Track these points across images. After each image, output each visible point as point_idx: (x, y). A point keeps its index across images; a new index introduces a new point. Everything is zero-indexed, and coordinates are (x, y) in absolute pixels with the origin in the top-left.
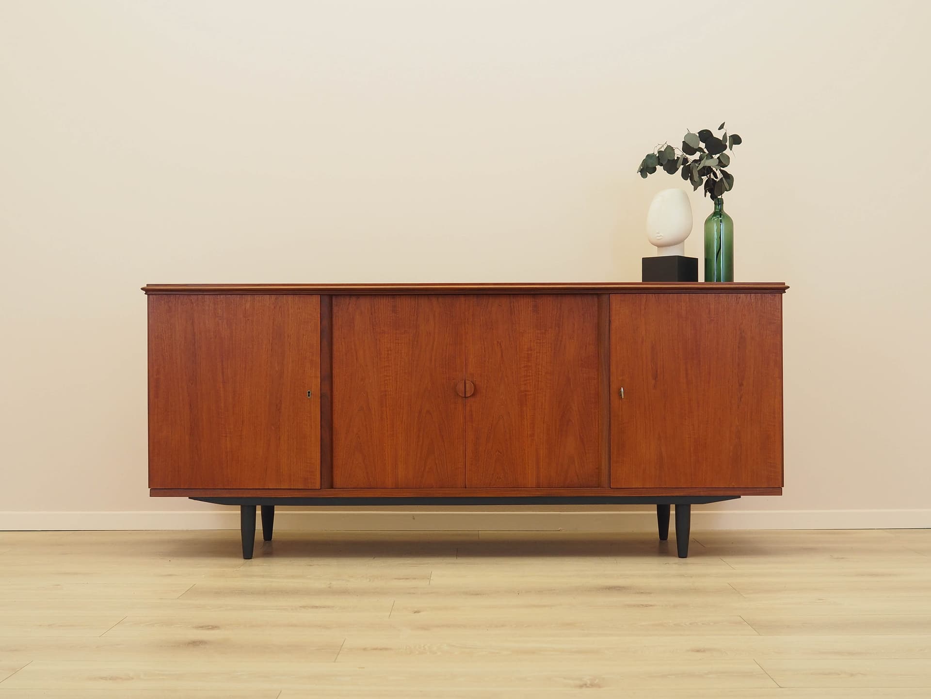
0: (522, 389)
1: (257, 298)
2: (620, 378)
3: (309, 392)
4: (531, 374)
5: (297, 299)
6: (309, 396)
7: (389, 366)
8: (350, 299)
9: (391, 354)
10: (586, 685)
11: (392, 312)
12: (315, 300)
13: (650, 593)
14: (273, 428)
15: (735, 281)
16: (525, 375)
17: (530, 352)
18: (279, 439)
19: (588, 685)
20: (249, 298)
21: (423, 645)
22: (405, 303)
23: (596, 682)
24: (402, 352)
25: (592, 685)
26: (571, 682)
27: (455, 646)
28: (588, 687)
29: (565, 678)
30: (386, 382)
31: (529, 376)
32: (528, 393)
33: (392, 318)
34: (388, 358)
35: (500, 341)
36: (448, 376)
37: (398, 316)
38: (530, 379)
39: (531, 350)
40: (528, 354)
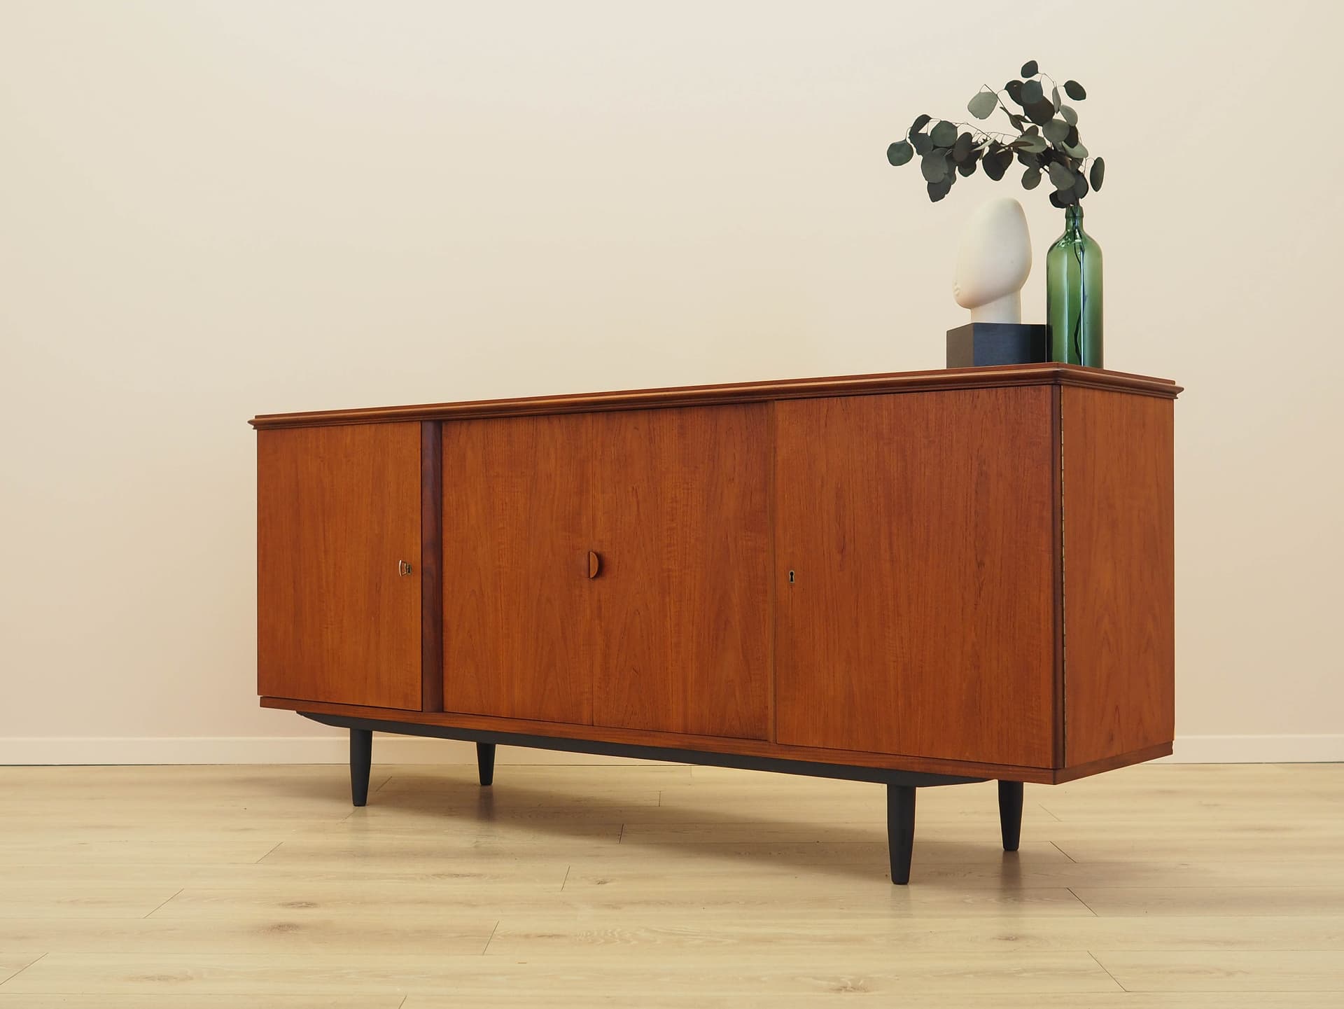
0: (665, 567)
4: (675, 542)
7: (504, 528)
9: (506, 509)
10: (845, 987)
11: (507, 444)
12: (416, 429)
14: (372, 618)
16: (668, 544)
17: (674, 505)
19: (849, 988)
21: (610, 931)
23: (860, 984)
24: (519, 506)
25: (854, 989)
26: (824, 983)
27: (657, 931)
28: (849, 991)
29: (815, 978)
30: (500, 552)
31: (674, 545)
32: (671, 573)
33: (506, 453)
34: (503, 515)
35: (635, 486)
36: (571, 544)
37: (513, 449)
38: (674, 551)
39: (677, 501)
40: (672, 507)
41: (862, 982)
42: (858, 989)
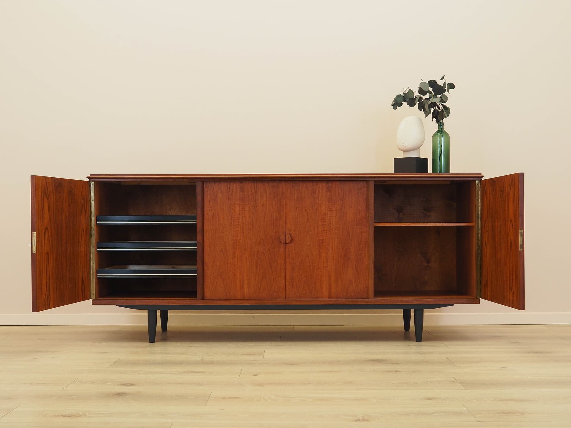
0: (320, 239)
7: (239, 225)
8: (215, 184)
9: (240, 217)
10: (359, 420)
11: (241, 191)
16: (322, 230)
19: (361, 420)
21: (259, 396)
22: (249, 186)
23: (365, 418)
24: (247, 216)
25: (363, 420)
26: (350, 418)
27: (279, 396)
29: (346, 416)
30: (237, 234)
31: (325, 231)
32: (323, 241)
33: (240, 195)
34: (238, 219)
35: (306, 209)
36: (274, 231)
37: (244, 194)
38: (325, 233)
39: (326, 215)
40: (324, 217)
42: (365, 420)
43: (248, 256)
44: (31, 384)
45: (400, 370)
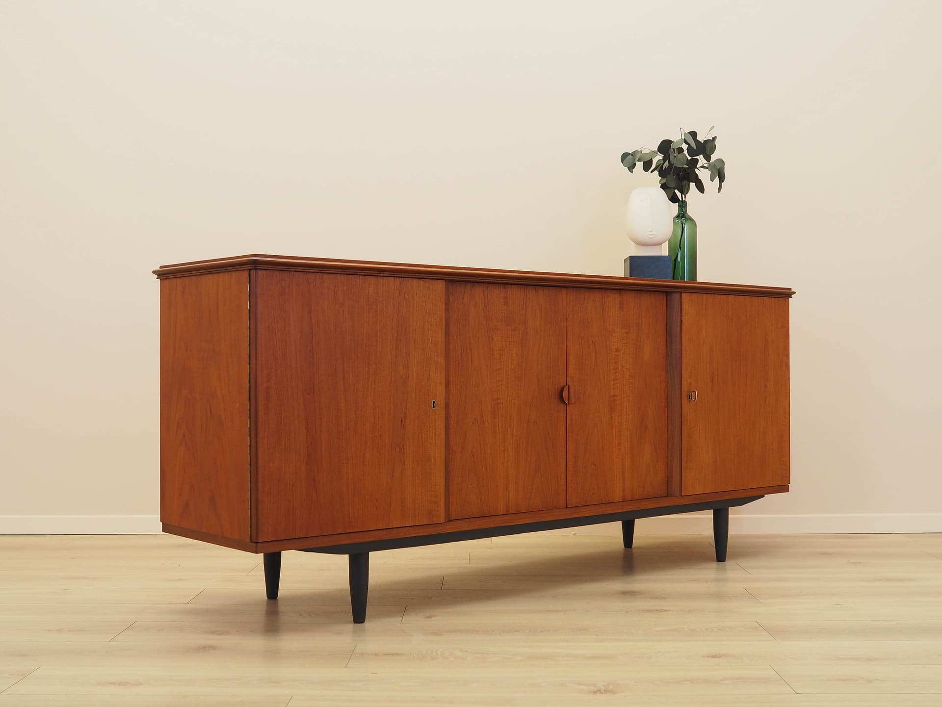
0: (612, 394)
1: (382, 280)
2: (688, 381)
3: (434, 402)
4: (618, 377)
5: (422, 283)
6: (434, 407)
7: (501, 369)
8: (465, 286)
9: (503, 355)
10: (600, 691)
11: (504, 304)
12: (440, 286)
13: (665, 598)
14: (398, 450)
15: (698, 280)
16: (614, 378)
17: (617, 353)
18: (404, 463)
19: (602, 691)
20: (372, 280)
21: (434, 650)
22: (515, 294)
23: (610, 688)
24: (513, 352)
25: (606, 691)
26: (585, 688)
27: (467, 651)
28: (602, 693)
29: (579, 684)
30: (498, 388)
31: (617, 379)
32: (616, 398)
33: (503, 312)
34: (500, 359)
35: (594, 340)
36: (552, 380)
37: (509, 309)
38: (617, 383)
39: (618, 351)
40: (616, 355)
41: (611, 687)
42: (608, 692)
43: (514, 431)
44: (58, 630)
45: (667, 609)
